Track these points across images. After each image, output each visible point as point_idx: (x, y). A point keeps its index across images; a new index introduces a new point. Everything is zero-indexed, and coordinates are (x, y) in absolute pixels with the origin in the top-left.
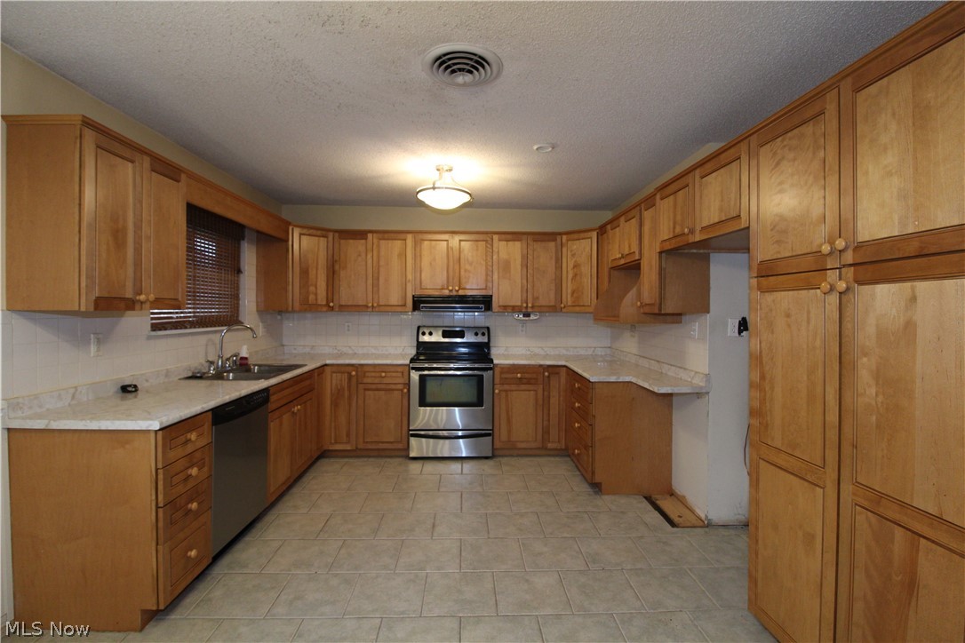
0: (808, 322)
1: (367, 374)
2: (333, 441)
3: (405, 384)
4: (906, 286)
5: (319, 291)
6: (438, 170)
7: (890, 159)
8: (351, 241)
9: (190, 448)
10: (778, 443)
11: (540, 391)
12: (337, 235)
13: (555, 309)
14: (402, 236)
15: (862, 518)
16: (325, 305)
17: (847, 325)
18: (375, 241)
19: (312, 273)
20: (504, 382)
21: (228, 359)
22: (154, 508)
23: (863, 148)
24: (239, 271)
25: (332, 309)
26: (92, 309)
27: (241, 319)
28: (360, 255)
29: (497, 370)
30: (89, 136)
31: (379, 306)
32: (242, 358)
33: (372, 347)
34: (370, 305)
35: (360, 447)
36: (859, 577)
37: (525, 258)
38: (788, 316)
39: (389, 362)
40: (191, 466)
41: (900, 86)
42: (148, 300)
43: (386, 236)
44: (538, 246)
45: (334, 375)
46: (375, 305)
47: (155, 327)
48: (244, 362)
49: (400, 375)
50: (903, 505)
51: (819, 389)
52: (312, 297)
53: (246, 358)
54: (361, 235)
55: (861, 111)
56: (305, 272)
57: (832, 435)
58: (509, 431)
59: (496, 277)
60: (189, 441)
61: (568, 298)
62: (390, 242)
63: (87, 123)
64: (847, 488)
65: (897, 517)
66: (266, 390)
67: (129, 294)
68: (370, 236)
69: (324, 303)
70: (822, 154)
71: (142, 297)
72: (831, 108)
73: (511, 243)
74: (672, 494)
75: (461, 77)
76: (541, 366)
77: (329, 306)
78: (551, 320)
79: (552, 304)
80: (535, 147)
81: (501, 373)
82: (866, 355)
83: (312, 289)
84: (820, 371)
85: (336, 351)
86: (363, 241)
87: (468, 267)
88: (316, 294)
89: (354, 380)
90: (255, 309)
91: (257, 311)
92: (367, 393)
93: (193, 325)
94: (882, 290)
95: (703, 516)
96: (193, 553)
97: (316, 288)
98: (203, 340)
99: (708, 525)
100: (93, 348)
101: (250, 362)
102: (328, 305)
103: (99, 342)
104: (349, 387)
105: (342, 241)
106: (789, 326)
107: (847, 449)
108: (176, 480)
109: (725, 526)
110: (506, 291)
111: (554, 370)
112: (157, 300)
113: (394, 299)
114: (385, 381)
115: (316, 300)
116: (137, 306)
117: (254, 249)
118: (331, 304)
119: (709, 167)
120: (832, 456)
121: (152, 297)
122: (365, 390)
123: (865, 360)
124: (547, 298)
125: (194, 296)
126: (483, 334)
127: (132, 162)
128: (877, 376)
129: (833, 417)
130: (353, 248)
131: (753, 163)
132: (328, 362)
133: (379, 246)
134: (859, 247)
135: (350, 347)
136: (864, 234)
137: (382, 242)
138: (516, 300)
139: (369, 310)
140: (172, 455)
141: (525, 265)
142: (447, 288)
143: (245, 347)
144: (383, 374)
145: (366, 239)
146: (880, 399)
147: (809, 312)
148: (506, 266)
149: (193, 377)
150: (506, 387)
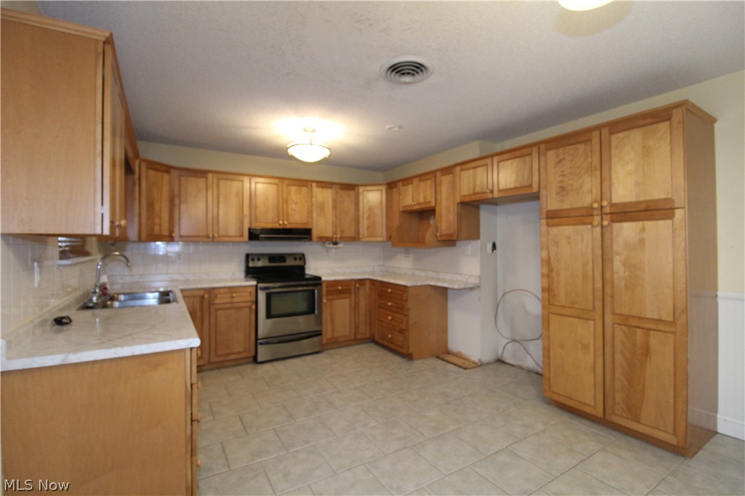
0: (582, 240)
1: (218, 296)
3: (252, 302)
4: (640, 224)
5: (163, 223)
7: (630, 167)
8: (192, 179)
10: (563, 302)
11: (353, 298)
12: (177, 171)
13: (355, 239)
14: (241, 178)
15: (618, 329)
16: (167, 236)
17: (607, 242)
18: (215, 180)
19: (157, 205)
20: (329, 293)
22: (189, 421)
23: (614, 160)
28: (200, 191)
29: (324, 285)
31: (219, 236)
34: (211, 236)
35: (212, 360)
36: (618, 357)
37: (335, 202)
38: (569, 238)
41: (636, 135)
43: (225, 176)
44: (343, 193)
46: (216, 235)
48: (105, 292)
49: (248, 294)
50: (640, 318)
51: (590, 273)
52: (157, 228)
53: (106, 288)
54: (202, 173)
55: (614, 143)
56: (151, 204)
57: (599, 294)
58: (333, 331)
59: (314, 214)
61: (364, 231)
62: (229, 182)
64: (608, 318)
65: (638, 324)
68: (210, 175)
69: (167, 234)
70: (590, 160)
72: (596, 140)
73: (325, 190)
74: (449, 353)
76: (352, 280)
77: (172, 237)
78: (353, 248)
79: (353, 235)
80: (388, 127)
81: (327, 287)
82: (618, 254)
83: (157, 220)
84: (590, 265)
86: (204, 179)
87: (293, 206)
88: (161, 226)
89: (206, 303)
92: (219, 312)
94: (626, 225)
95: (477, 361)
97: (161, 220)
99: (479, 365)
102: (170, 235)
104: (202, 309)
105: (183, 178)
106: (569, 243)
107: (608, 299)
109: (488, 364)
110: (322, 225)
111: (362, 282)
113: (232, 231)
114: (235, 300)
115: (161, 230)
118: (173, 235)
119: (505, 156)
120: (599, 304)
122: (217, 310)
123: (618, 257)
124: (350, 232)
126: (300, 259)
128: (624, 263)
129: (599, 285)
130: (194, 184)
131: (542, 159)
133: (218, 185)
134: (612, 205)
136: (615, 200)
137: (222, 182)
138: (329, 233)
139: (210, 240)
141: (335, 207)
142: (278, 222)
143: (104, 277)
144: (233, 295)
145: (207, 178)
146: (627, 273)
147: (582, 236)
148: (322, 207)
150: (330, 297)
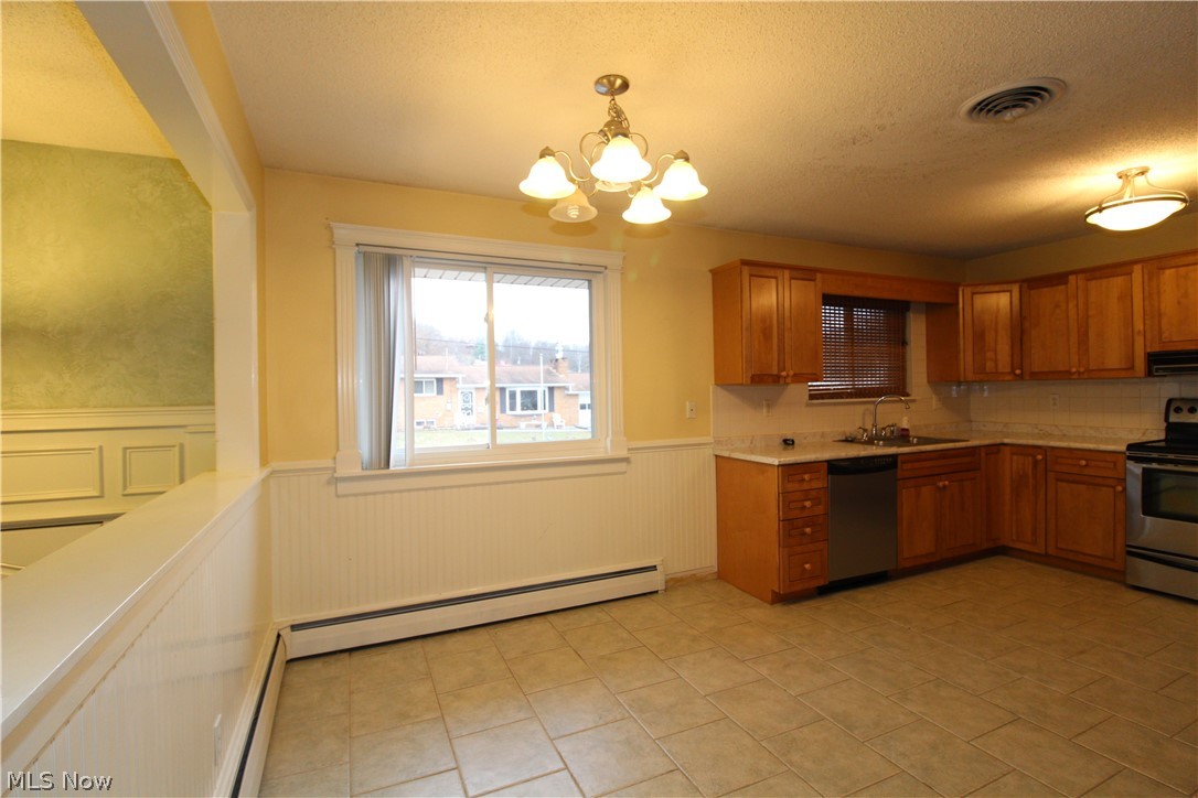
1: (1062, 460)
2: (1014, 538)
3: (1118, 478)
5: (999, 357)
6: (1120, 177)
8: (1046, 289)
9: (805, 486)
12: (1025, 285)
14: (1125, 269)
16: (1009, 373)
18: (1080, 283)
19: (990, 337)
21: (884, 429)
22: (777, 520)
24: (904, 343)
25: (1021, 377)
26: (749, 382)
27: (908, 391)
28: (1057, 306)
30: (746, 271)
31: (1089, 371)
32: (903, 429)
33: (1091, 427)
34: (1075, 370)
35: (1050, 552)
39: (1092, 446)
40: (806, 500)
42: (788, 375)
43: (1098, 273)
45: (1015, 457)
46: (1083, 369)
47: (812, 397)
48: (905, 433)
49: (1112, 465)
52: (989, 365)
53: (907, 430)
54: (1060, 279)
56: (979, 337)
60: (803, 480)
62: (1105, 280)
63: (745, 263)
66: (894, 457)
67: (775, 372)
68: (1072, 278)
69: (1009, 370)
71: (784, 374)
75: (1009, 114)
77: (1015, 375)
83: (989, 355)
85: (1036, 431)
86: (1063, 287)
88: (996, 361)
89: (1041, 467)
90: (925, 380)
91: (929, 382)
92: (1061, 484)
93: (850, 395)
96: (807, 566)
97: (996, 354)
98: (860, 409)
100: (765, 410)
101: (912, 433)
102: (1013, 372)
103: (768, 406)
104: (1035, 474)
108: (792, 505)
112: (795, 375)
113: (1114, 359)
114: (1086, 471)
115: (996, 366)
116: (782, 381)
117: (923, 318)
118: (1018, 372)
121: (791, 373)
122: (1058, 480)
125: (853, 370)
127: (776, 278)
130: (1047, 298)
132: (1006, 441)
133: (1086, 289)
135: (1056, 426)
137: (1093, 284)
139: (1075, 376)
140: (791, 486)
143: (905, 418)
144: (1083, 463)
145: (1067, 283)
149: (846, 441)
